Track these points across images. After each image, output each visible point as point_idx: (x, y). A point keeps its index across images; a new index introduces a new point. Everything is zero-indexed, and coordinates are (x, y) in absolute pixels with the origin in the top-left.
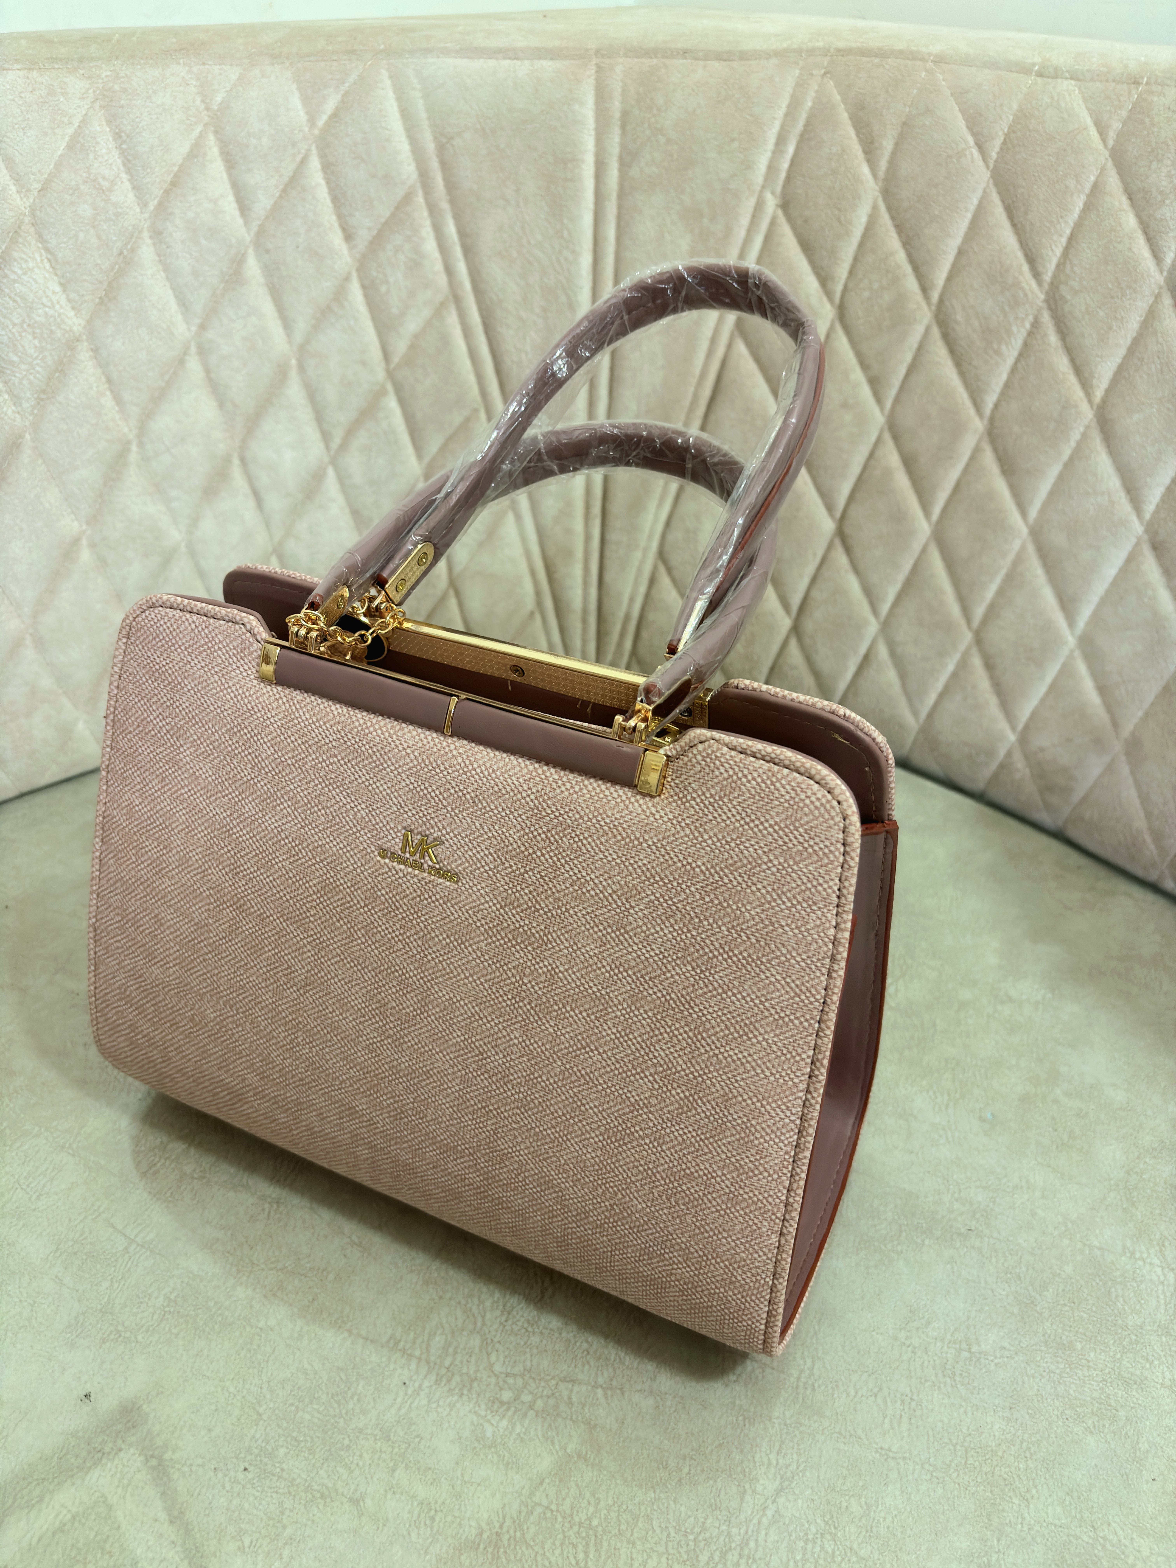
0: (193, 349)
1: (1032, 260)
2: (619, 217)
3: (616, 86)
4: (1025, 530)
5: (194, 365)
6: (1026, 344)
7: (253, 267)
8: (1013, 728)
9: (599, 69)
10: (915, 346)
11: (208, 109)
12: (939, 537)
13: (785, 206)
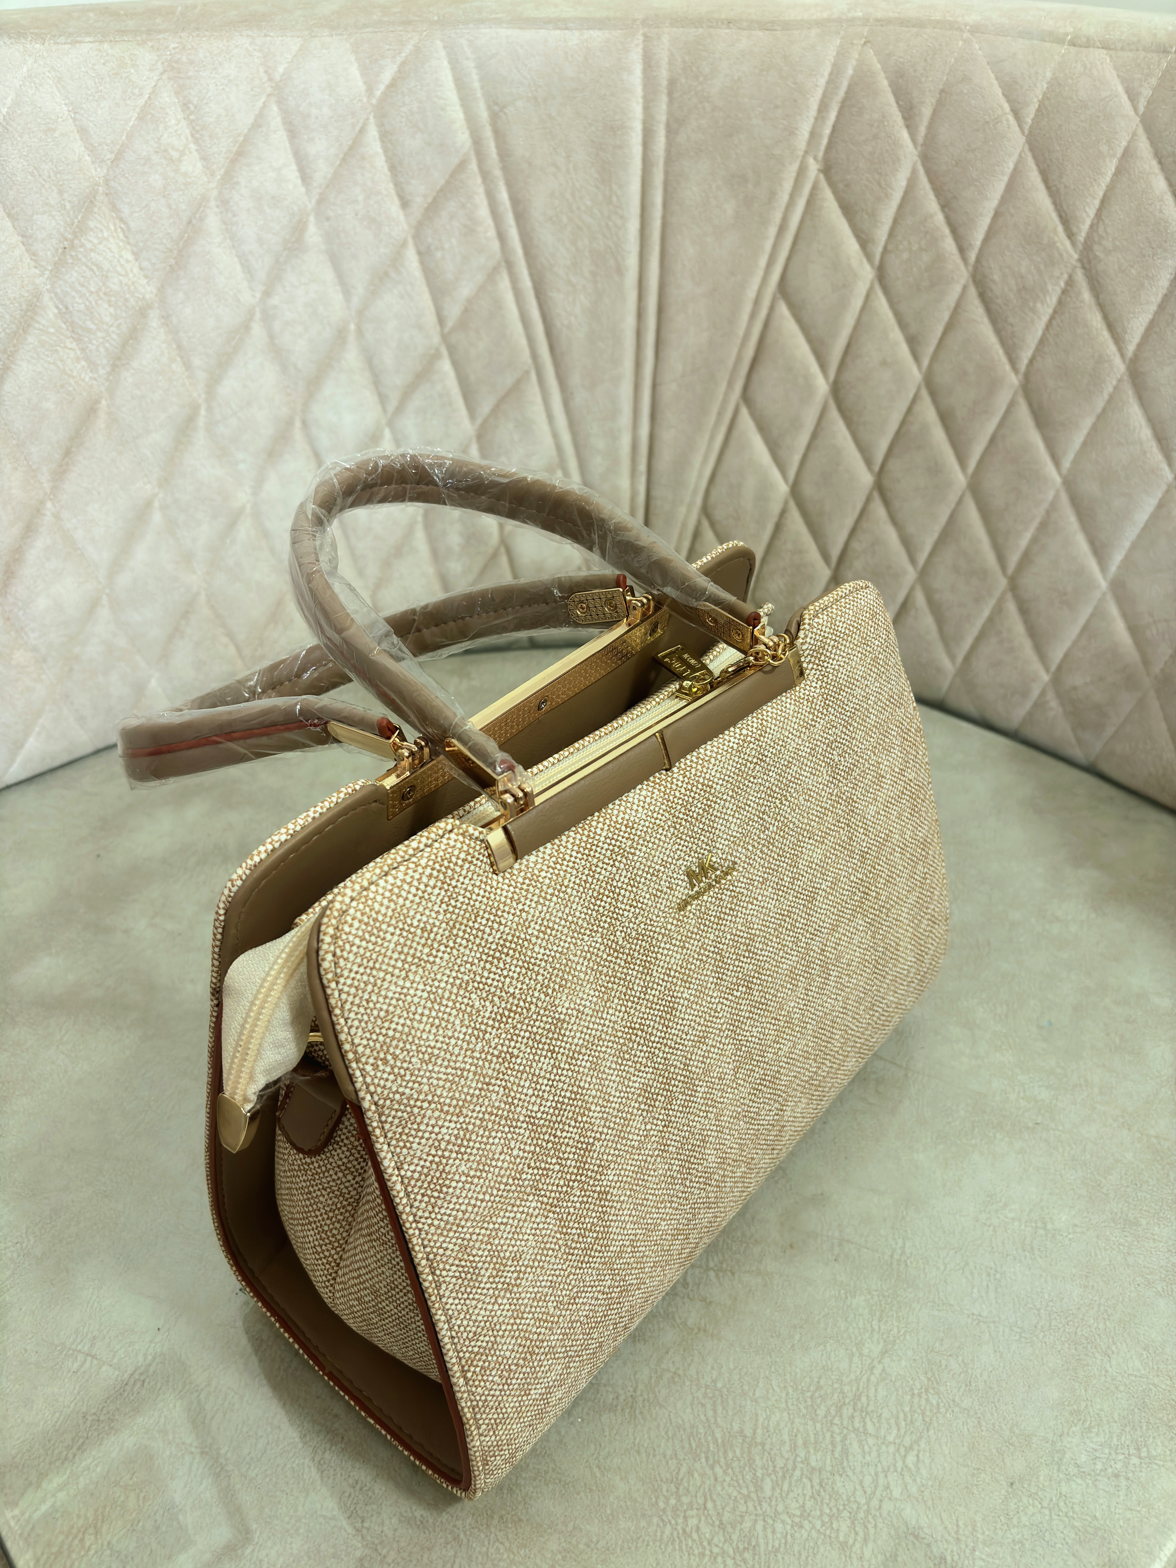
0: (258, 316)
1: (1066, 221)
2: (666, 184)
3: (663, 55)
4: (1058, 480)
5: (257, 330)
6: (1060, 302)
7: (313, 234)
8: (1047, 670)
9: (646, 38)
10: (953, 305)
11: (270, 79)
12: (975, 487)
13: (827, 170)
